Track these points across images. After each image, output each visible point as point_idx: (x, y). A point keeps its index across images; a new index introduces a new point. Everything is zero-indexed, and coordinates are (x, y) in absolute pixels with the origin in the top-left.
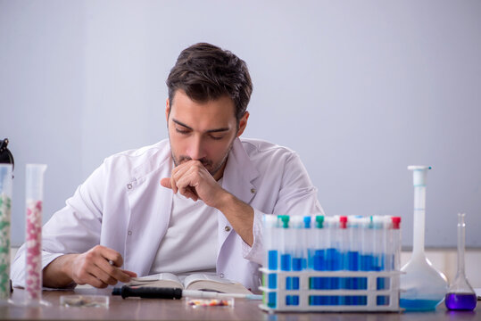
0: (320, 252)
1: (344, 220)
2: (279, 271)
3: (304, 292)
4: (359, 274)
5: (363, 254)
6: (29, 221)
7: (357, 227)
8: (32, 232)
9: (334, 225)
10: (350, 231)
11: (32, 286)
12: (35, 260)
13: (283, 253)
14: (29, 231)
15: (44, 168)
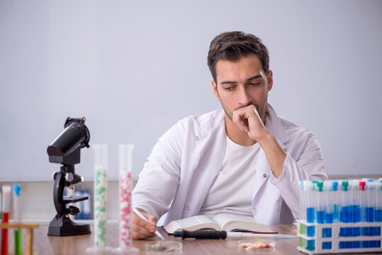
0: (346, 208)
1: (363, 185)
2: (315, 223)
3: (335, 239)
4: (374, 224)
5: (377, 209)
6: (122, 187)
7: (372, 188)
8: (125, 196)
9: (356, 188)
10: (367, 192)
11: (126, 237)
12: (127, 217)
13: (319, 210)
14: (122, 195)
15: (132, 147)
